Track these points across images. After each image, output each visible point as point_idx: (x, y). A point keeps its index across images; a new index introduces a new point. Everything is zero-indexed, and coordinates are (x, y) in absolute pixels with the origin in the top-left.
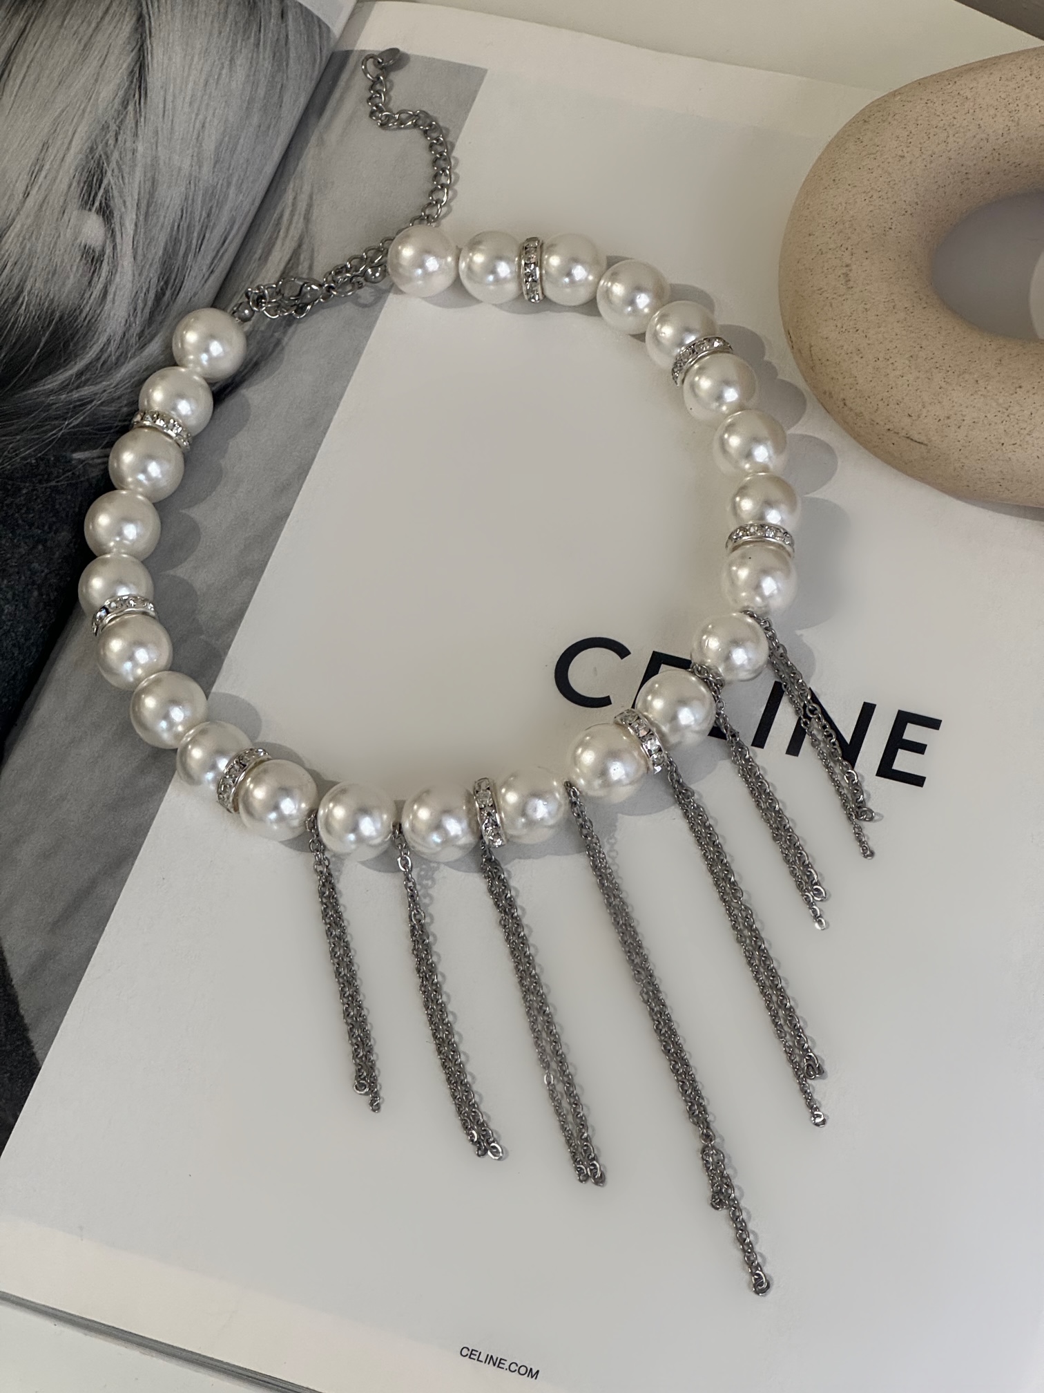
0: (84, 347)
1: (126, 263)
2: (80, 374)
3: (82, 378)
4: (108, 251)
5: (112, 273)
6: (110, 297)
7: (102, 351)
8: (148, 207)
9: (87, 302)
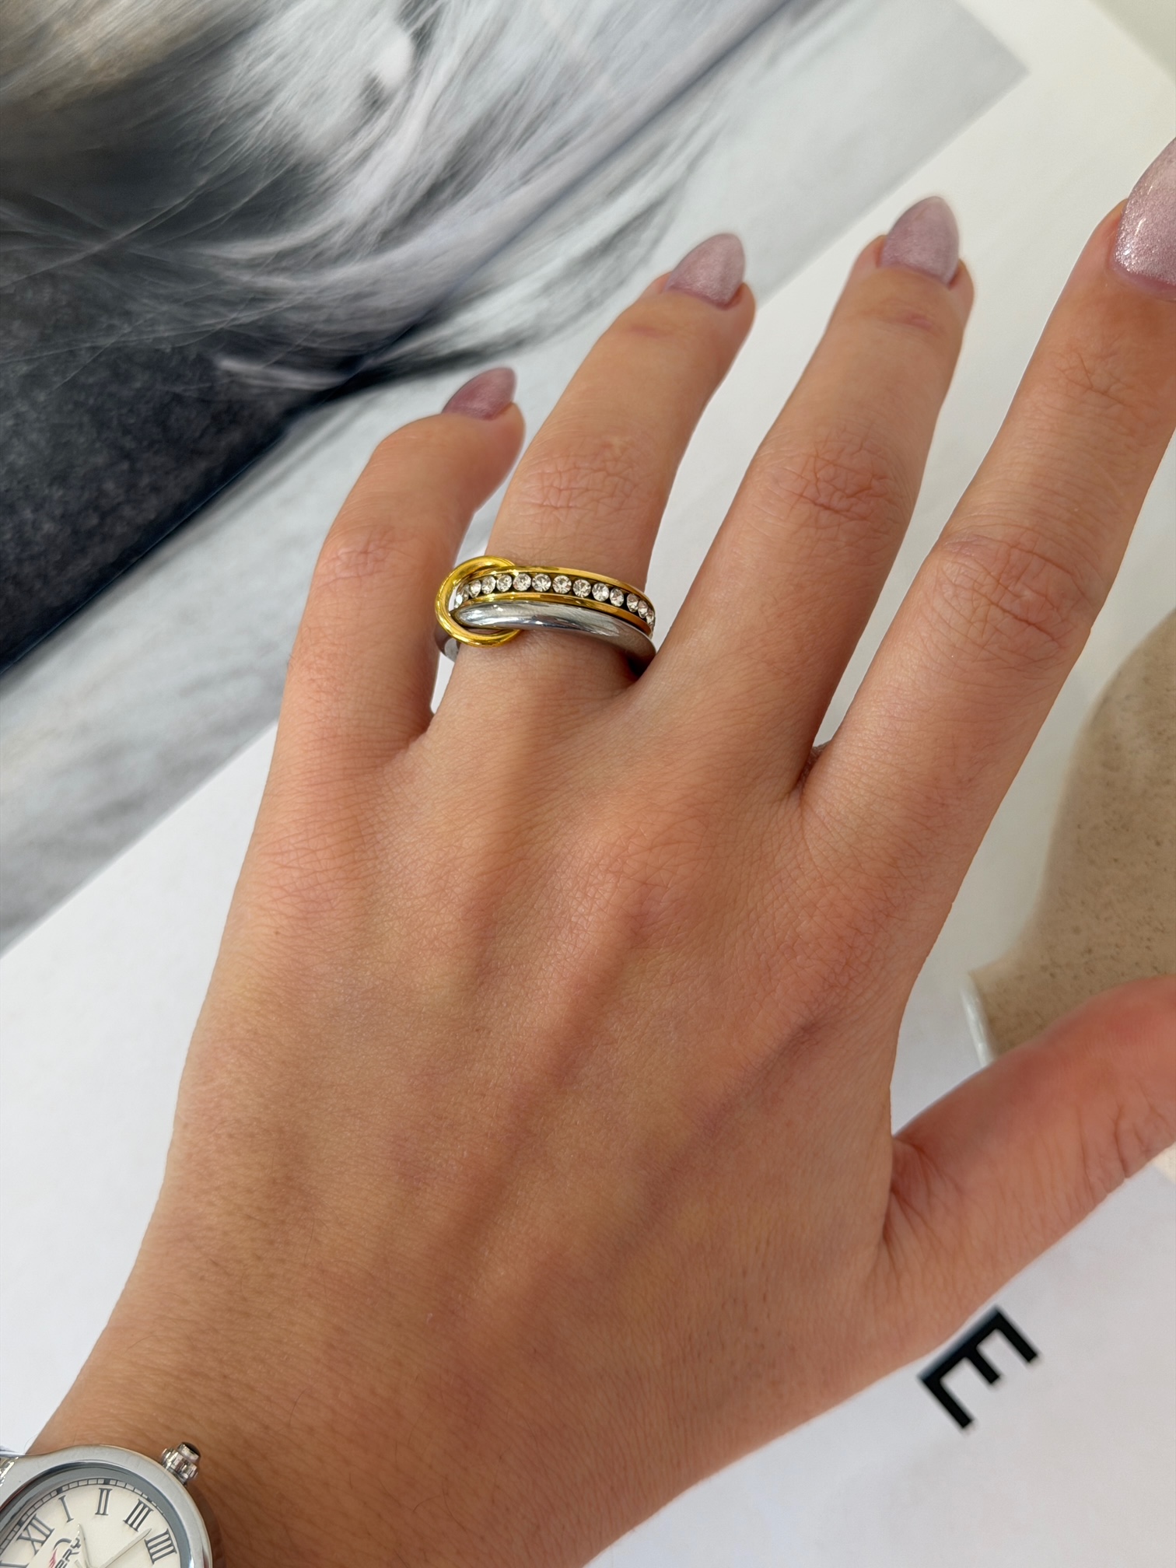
0: (304, 221)
1: (411, 129)
2: (281, 256)
3: (280, 262)
4: (398, 100)
5: (388, 132)
6: (369, 166)
7: (325, 236)
8: (478, 59)
9: (339, 160)
